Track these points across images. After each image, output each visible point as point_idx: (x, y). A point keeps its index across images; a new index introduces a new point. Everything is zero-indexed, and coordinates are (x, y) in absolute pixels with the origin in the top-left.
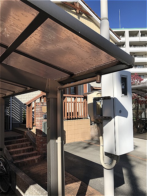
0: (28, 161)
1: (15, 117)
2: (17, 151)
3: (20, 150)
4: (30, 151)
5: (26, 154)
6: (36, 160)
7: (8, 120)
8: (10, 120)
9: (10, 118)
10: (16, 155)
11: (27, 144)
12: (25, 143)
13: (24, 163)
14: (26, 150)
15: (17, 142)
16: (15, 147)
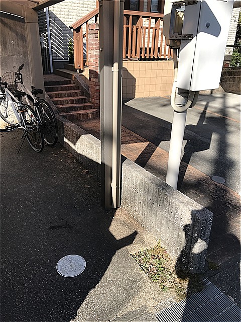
0: (80, 115)
1: (56, 51)
2: (63, 101)
3: (67, 100)
4: (82, 103)
5: (75, 105)
6: (90, 115)
7: (46, 55)
8: (49, 56)
9: (48, 53)
10: (61, 106)
11: (76, 93)
12: (73, 91)
13: (73, 116)
14: (76, 100)
15: (62, 89)
16: (60, 96)
